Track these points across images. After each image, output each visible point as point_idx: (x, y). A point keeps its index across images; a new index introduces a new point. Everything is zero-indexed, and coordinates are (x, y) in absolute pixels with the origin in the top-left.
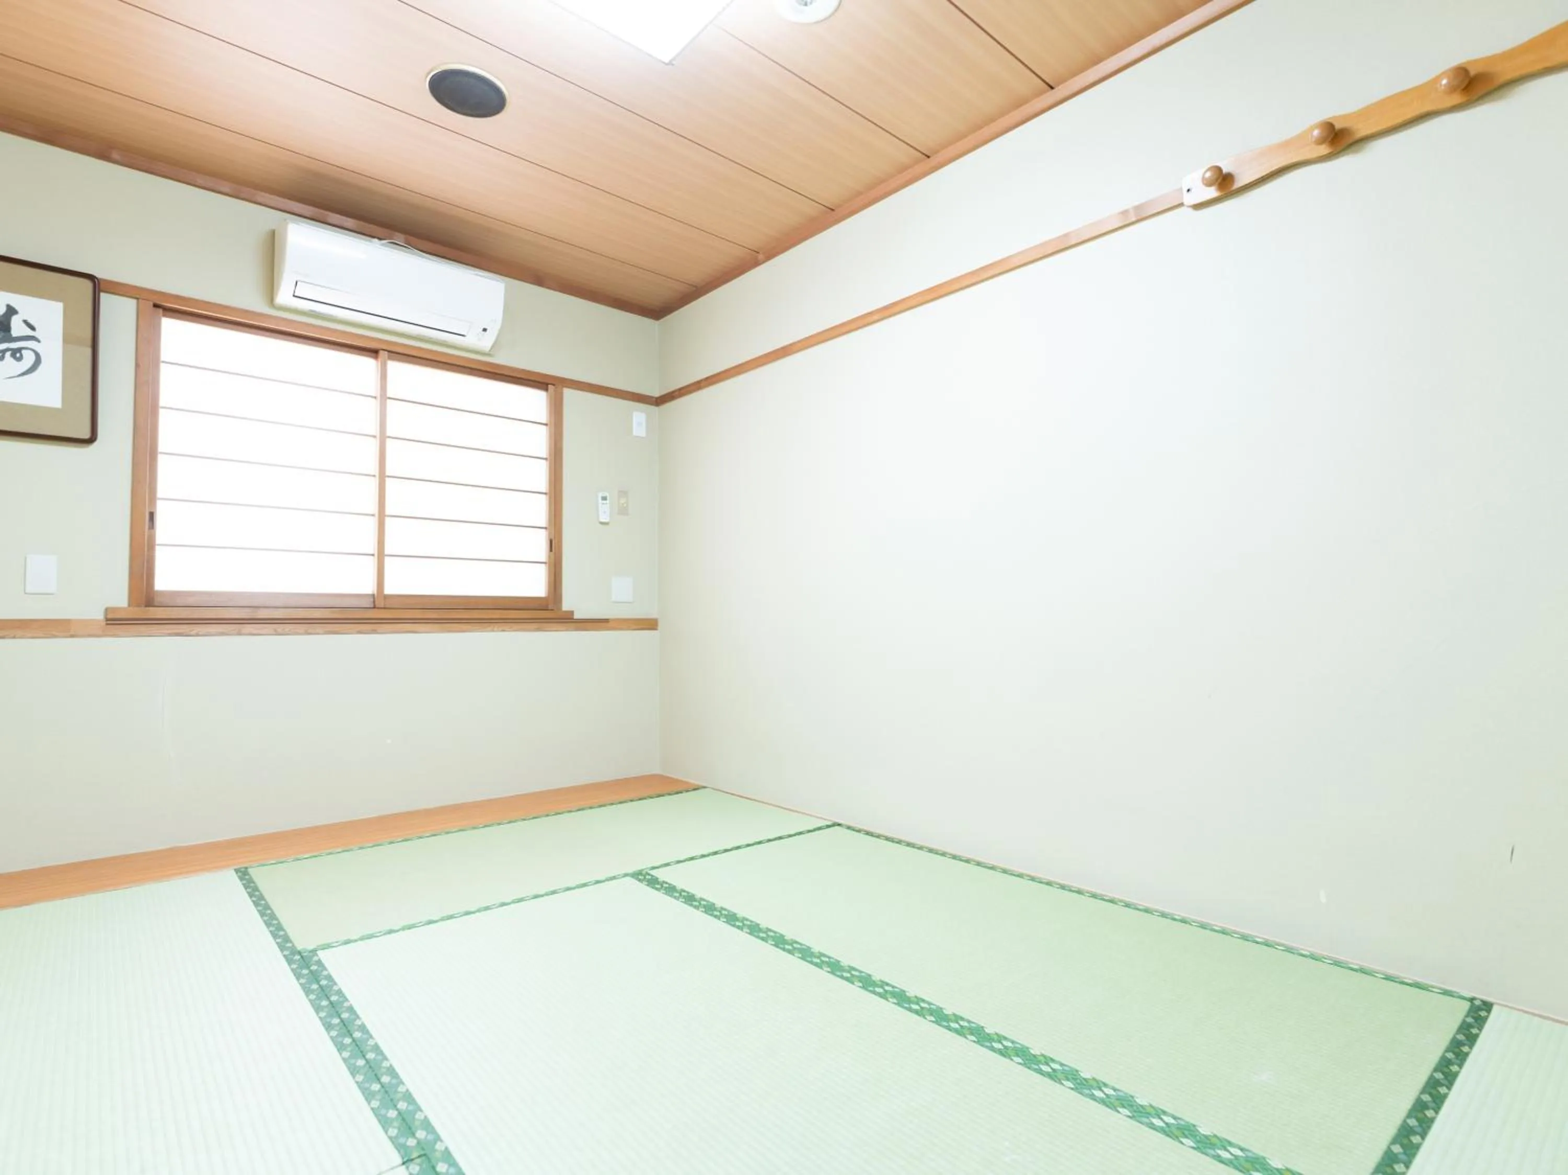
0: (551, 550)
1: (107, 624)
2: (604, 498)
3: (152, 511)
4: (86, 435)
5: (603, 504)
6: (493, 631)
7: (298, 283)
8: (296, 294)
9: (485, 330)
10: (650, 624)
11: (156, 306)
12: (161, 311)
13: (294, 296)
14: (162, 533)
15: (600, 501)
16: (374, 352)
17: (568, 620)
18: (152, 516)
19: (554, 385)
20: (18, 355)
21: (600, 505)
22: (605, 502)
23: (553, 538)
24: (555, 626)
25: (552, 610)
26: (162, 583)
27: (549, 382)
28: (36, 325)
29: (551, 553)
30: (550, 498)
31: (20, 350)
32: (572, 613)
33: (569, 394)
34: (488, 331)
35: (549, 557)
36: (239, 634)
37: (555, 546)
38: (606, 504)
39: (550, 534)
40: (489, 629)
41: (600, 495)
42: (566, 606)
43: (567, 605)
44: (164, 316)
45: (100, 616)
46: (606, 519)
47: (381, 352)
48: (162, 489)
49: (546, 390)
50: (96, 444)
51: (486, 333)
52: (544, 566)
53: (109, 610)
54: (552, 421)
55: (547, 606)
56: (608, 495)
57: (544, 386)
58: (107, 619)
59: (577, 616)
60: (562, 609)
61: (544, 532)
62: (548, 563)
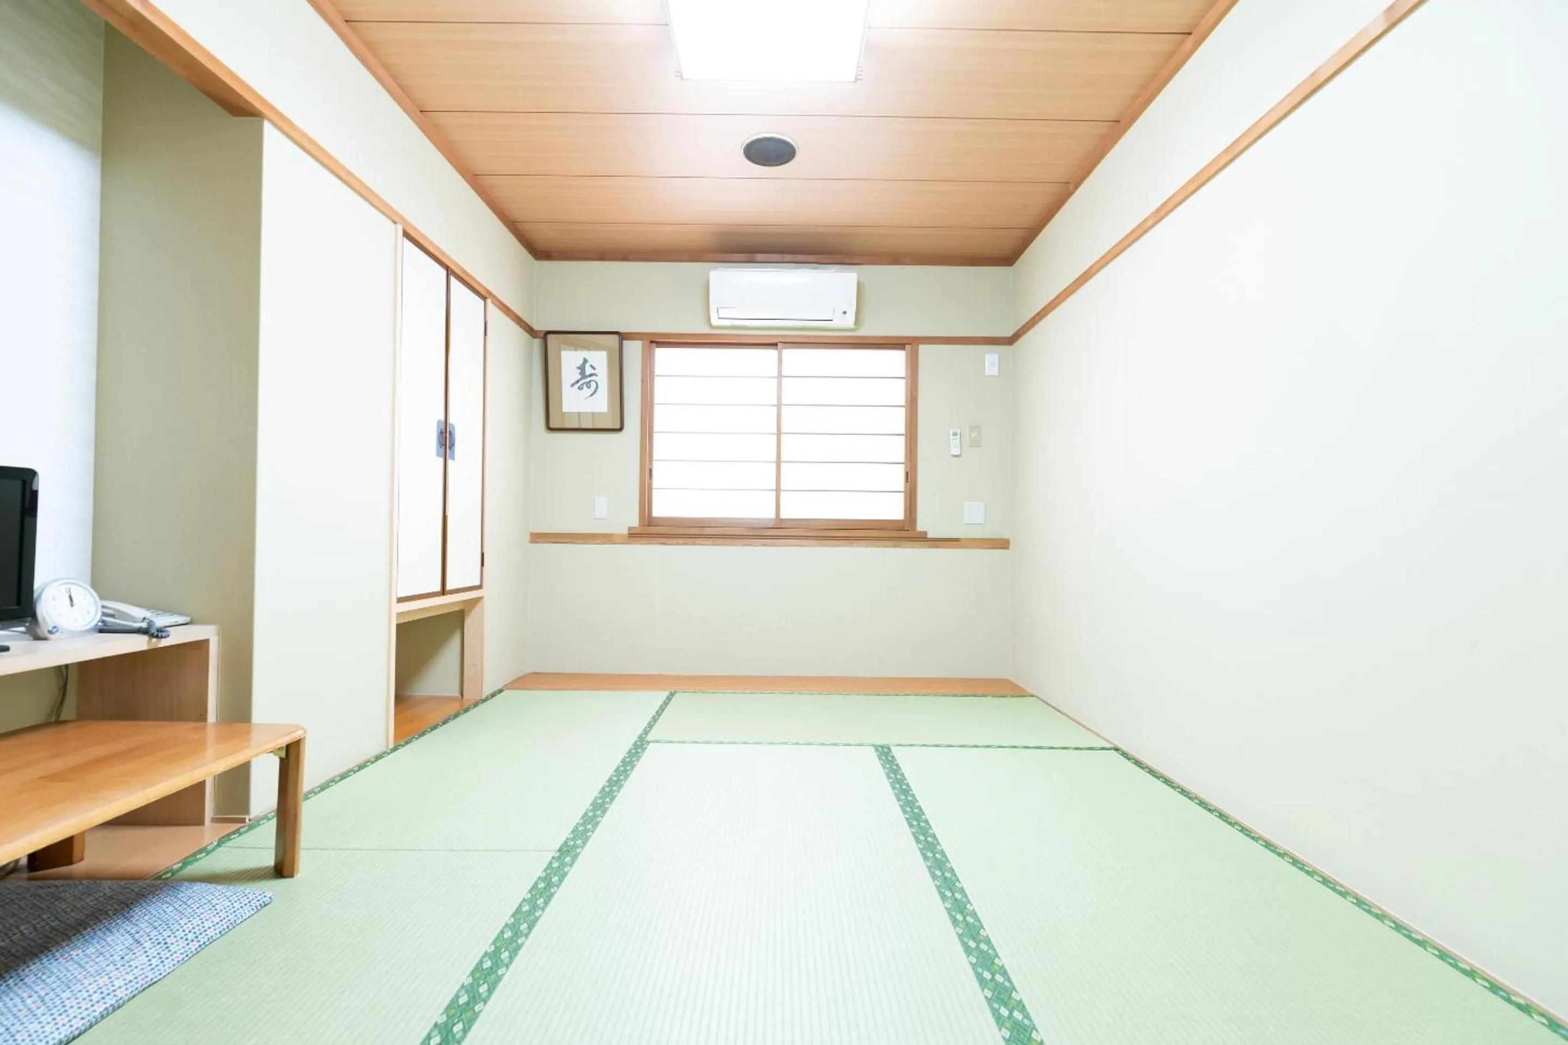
0: (907, 482)
1: (629, 537)
2: (955, 434)
3: (651, 467)
4: (618, 426)
5: (954, 439)
6: (858, 546)
7: (719, 310)
8: (720, 317)
9: (845, 313)
10: (1003, 544)
11: (652, 342)
12: (655, 345)
13: (719, 318)
14: (656, 482)
15: (951, 437)
16: (774, 345)
17: (923, 539)
18: (651, 471)
19: (909, 344)
20: (589, 385)
21: (951, 441)
22: (955, 437)
23: (908, 471)
24: (911, 544)
25: (907, 530)
26: (656, 513)
27: (906, 342)
28: (596, 367)
29: (908, 484)
30: (906, 438)
31: (589, 383)
32: (926, 533)
33: (923, 349)
34: (848, 312)
35: (906, 487)
36: (694, 544)
37: (911, 478)
38: (957, 438)
39: (906, 467)
40: (856, 544)
41: (951, 432)
42: (920, 527)
43: (922, 525)
44: (657, 347)
45: (626, 532)
46: (956, 452)
47: (779, 344)
48: (656, 455)
49: (904, 349)
50: (623, 431)
51: (847, 315)
52: (902, 495)
53: (630, 528)
54: (909, 374)
55: (904, 528)
56: (959, 431)
57: (903, 346)
58: (629, 534)
59: (929, 536)
60: (915, 530)
61: (902, 466)
62: (905, 492)
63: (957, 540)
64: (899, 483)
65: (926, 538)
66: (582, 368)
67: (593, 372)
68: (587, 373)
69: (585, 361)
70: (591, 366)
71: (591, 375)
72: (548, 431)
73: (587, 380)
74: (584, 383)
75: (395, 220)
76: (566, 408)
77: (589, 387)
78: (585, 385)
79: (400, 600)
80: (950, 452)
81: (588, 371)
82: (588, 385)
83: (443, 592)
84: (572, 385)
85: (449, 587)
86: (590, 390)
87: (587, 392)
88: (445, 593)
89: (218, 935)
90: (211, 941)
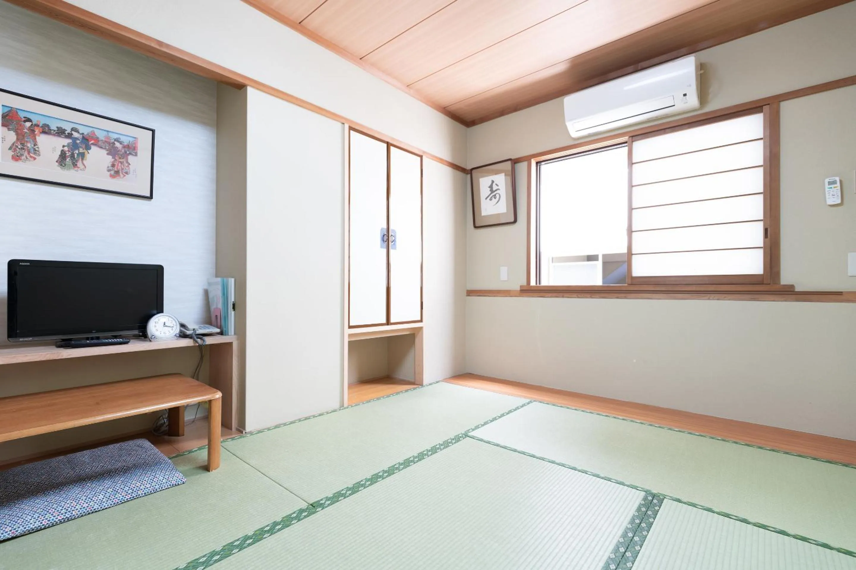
1: (521, 292)
2: (833, 183)
4: (514, 220)
5: (831, 188)
9: (685, 95)
13: (576, 131)
15: (828, 186)
17: (788, 293)
21: (827, 189)
22: (832, 185)
23: (769, 226)
24: (772, 296)
25: (769, 284)
27: (763, 104)
29: (766, 239)
30: (765, 195)
31: (495, 195)
32: (792, 286)
33: (786, 105)
34: (687, 94)
35: (765, 243)
37: (772, 233)
38: (835, 186)
39: (764, 225)
41: (827, 180)
42: (785, 281)
43: (787, 279)
45: (519, 289)
46: (835, 201)
51: (687, 97)
52: (761, 251)
53: (521, 286)
54: (768, 133)
55: (763, 281)
56: (838, 179)
57: (759, 109)
58: (521, 290)
59: (797, 289)
60: (780, 284)
61: (761, 223)
62: (765, 248)
63: (840, 293)
64: (758, 239)
65: (794, 291)
66: (491, 187)
67: (497, 188)
68: (494, 189)
69: (493, 182)
70: (496, 184)
71: (496, 190)
72: (476, 229)
73: (494, 194)
74: (492, 197)
75: (343, 122)
76: (484, 213)
77: (495, 198)
78: (493, 197)
79: (350, 327)
80: (825, 201)
81: (495, 187)
82: (495, 196)
83: (388, 323)
84: (486, 199)
85: (392, 320)
86: (497, 199)
87: (494, 201)
88: (390, 324)
89: (144, 495)
90: (138, 497)
